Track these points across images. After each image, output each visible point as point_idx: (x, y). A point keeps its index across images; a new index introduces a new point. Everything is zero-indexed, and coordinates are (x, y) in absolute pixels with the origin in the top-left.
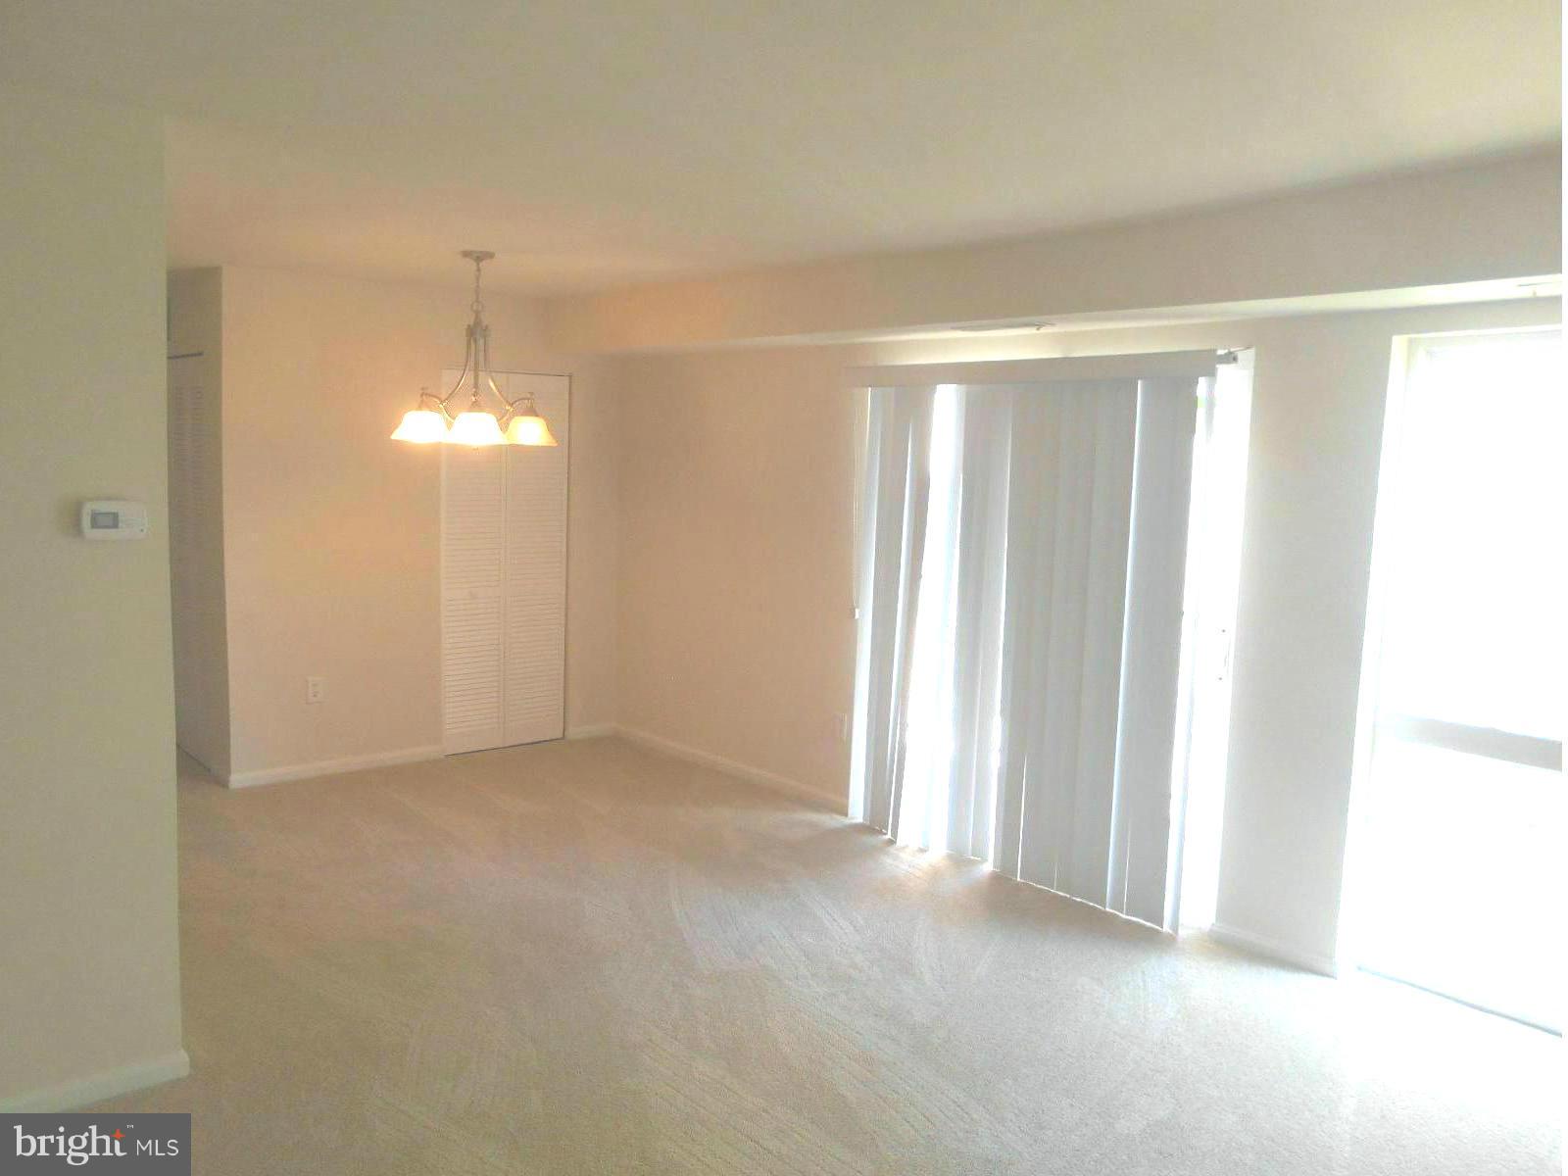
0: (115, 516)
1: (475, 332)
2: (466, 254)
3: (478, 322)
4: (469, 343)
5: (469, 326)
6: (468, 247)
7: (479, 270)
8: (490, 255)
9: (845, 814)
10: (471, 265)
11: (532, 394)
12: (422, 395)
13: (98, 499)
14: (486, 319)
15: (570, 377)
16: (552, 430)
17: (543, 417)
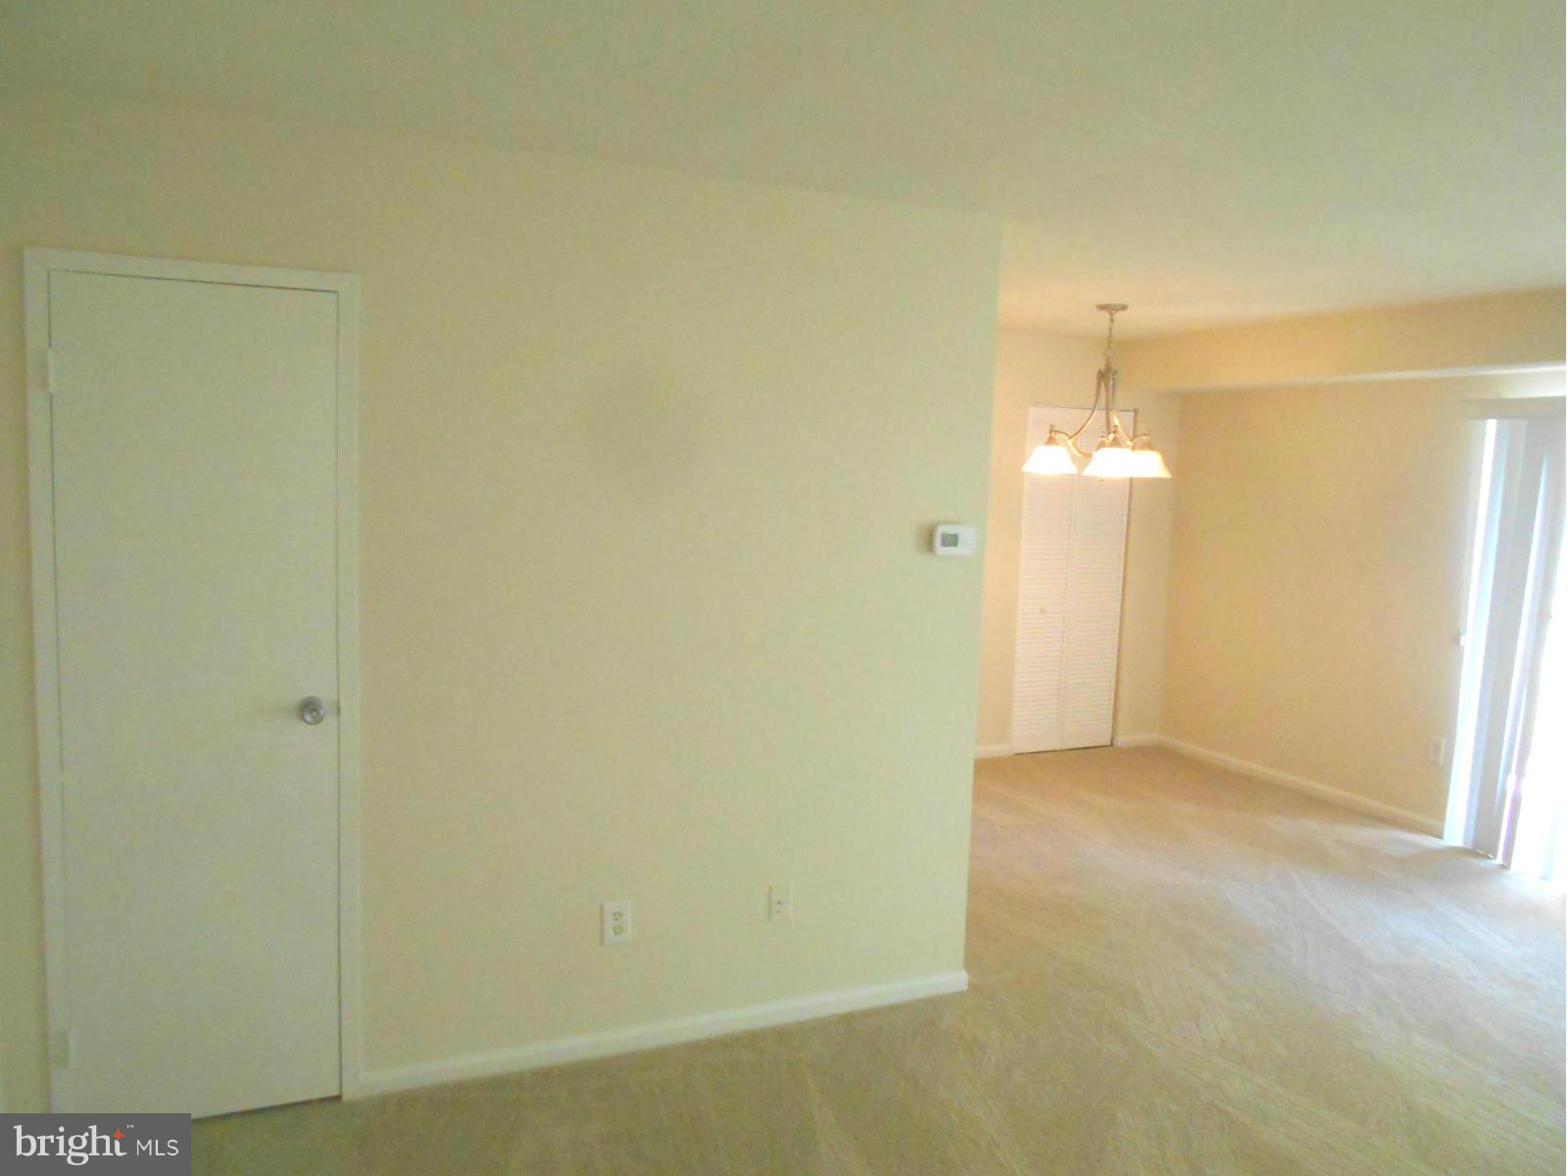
0: (956, 537)
1: (1105, 376)
2: (1102, 307)
3: (1108, 368)
4: (1099, 385)
5: (1100, 371)
6: (1105, 301)
7: (1112, 321)
8: (1124, 308)
9: (1440, 836)
10: (1106, 315)
11: (1149, 430)
12: (1051, 432)
13: (945, 523)
14: (1115, 365)
15: (1136, 411)
16: (1167, 463)
17: (1158, 451)
